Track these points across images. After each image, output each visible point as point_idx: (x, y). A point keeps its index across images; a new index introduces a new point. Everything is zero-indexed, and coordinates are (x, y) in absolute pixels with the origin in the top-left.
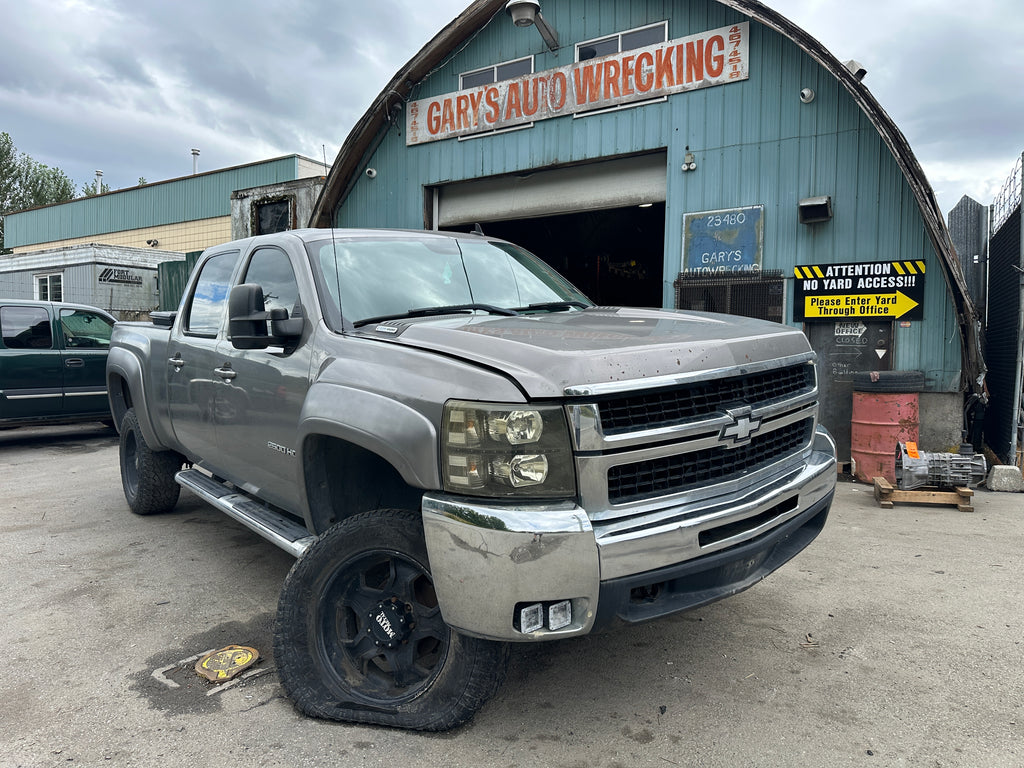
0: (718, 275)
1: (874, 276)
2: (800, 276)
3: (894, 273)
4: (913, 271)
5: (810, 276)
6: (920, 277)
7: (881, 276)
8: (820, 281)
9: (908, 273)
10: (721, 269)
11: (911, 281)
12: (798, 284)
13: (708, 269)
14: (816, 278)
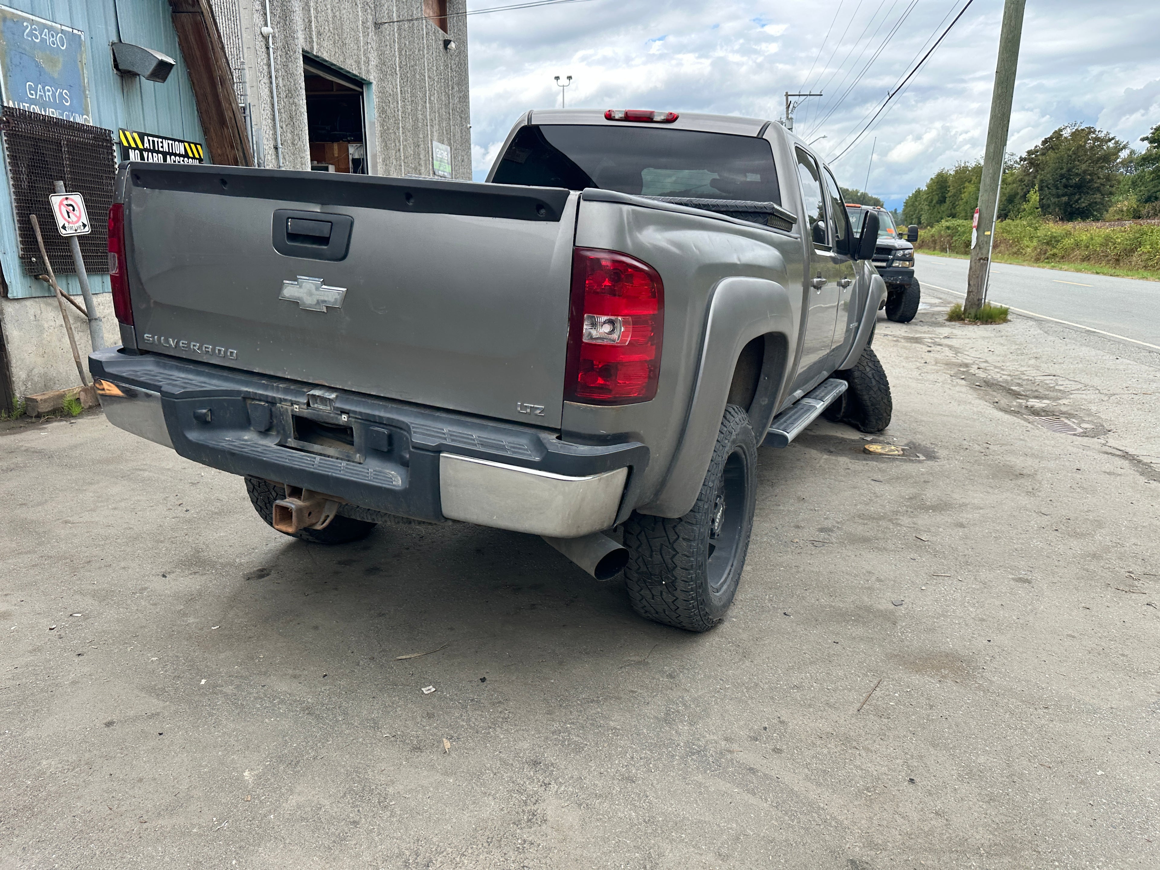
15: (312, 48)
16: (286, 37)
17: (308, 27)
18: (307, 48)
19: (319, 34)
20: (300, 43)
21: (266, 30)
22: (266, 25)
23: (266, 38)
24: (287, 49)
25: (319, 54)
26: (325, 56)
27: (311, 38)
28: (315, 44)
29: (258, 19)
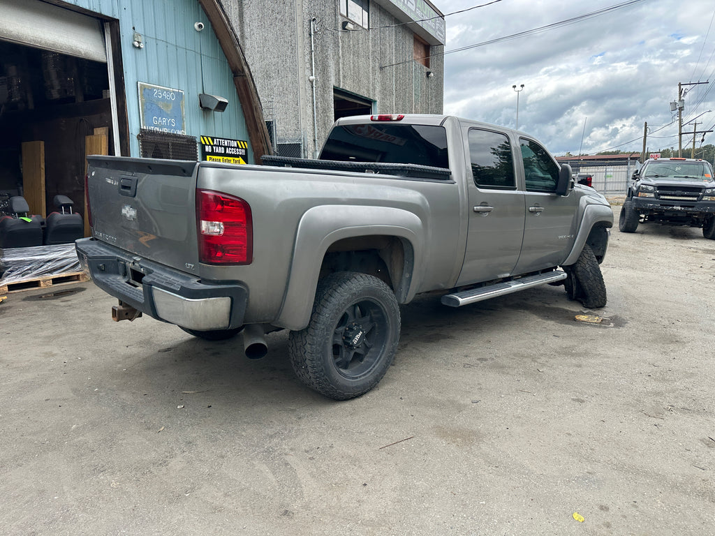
0: (163, 135)
1: (231, 147)
2: (204, 143)
3: (238, 147)
4: (244, 147)
5: (208, 143)
6: (246, 149)
7: (234, 147)
8: (212, 146)
9: (242, 148)
10: (166, 130)
11: (242, 152)
12: (203, 147)
13: (158, 129)
14: (210, 145)
15: (340, 84)
16: (324, 80)
17: (338, 73)
18: (337, 85)
19: (344, 77)
20: (333, 82)
21: (311, 78)
22: (312, 75)
23: (312, 82)
24: (324, 87)
25: (344, 88)
26: (348, 88)
27: (339, 79)
28: (341, 83)
29: (308, 72)
